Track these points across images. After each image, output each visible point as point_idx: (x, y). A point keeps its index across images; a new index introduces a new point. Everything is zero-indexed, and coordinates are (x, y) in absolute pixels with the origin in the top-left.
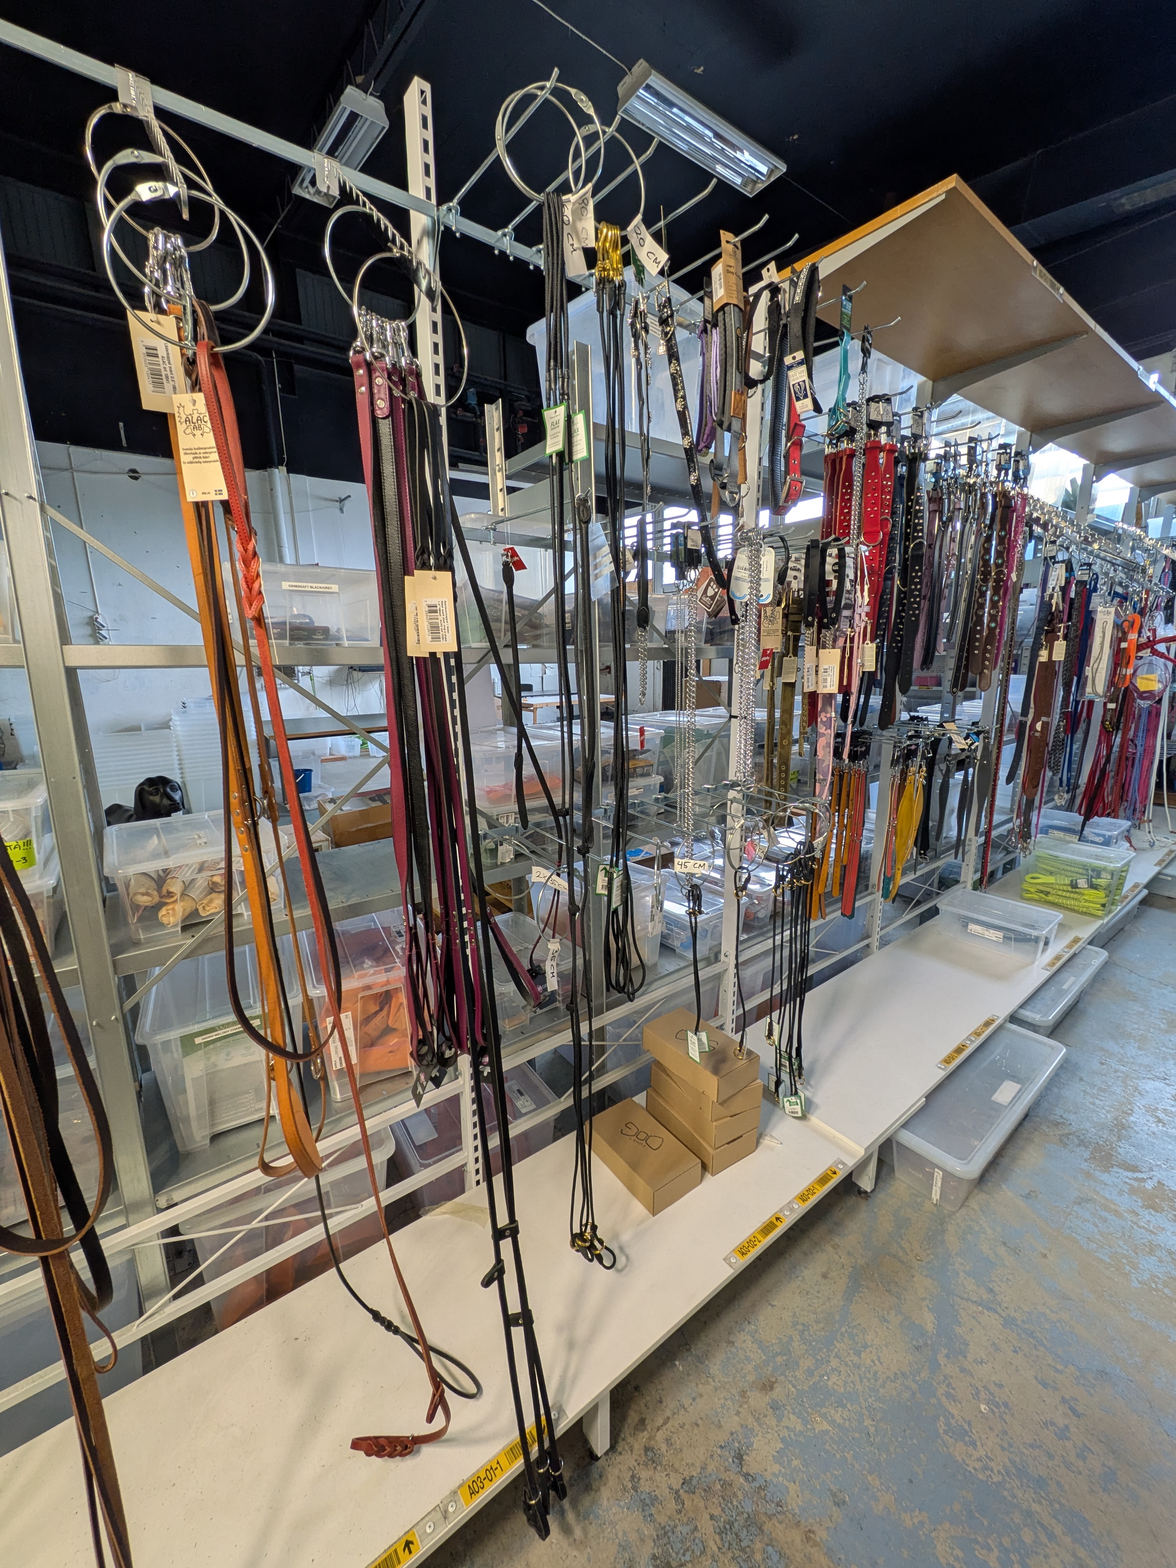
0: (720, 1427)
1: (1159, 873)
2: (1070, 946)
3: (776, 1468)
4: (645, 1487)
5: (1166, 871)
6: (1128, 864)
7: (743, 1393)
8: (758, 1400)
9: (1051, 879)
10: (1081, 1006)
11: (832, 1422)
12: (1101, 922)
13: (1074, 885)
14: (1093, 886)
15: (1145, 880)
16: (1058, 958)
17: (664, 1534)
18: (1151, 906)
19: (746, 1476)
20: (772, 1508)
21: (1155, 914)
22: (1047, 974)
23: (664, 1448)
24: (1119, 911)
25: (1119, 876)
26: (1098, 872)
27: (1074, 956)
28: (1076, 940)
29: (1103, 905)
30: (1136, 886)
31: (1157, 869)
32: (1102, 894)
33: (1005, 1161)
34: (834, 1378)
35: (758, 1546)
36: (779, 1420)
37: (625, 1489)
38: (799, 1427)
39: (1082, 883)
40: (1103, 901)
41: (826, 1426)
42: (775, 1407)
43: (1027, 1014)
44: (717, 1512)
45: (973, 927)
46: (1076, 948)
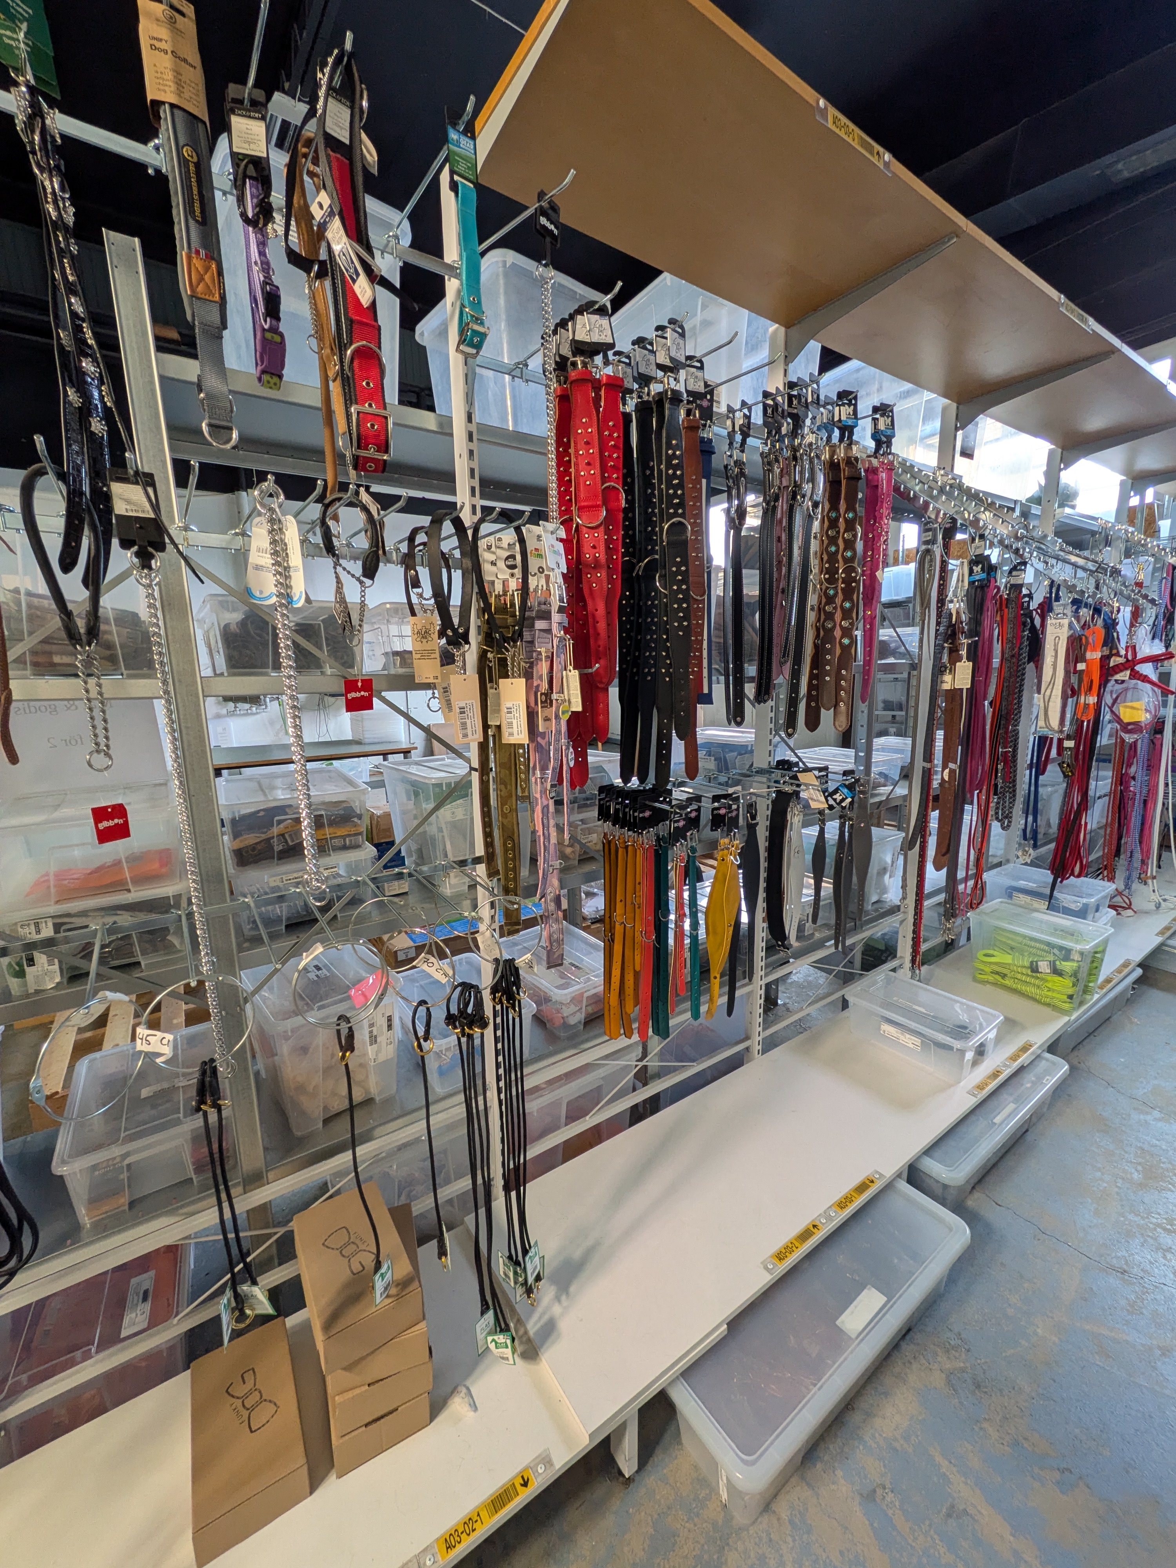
1: (1162, 944)
2: (1013, 1058)
5: (1171, 942)
6: (1106, 942)
9: (1007, 959)
10: (1029, 1137)
12: (1066, 1019)
13: (1034, 969)
14: (1057, 971)
15: (1138, 957)
16: (995, 1075)
21: (1155, 996)
22: (972, 1101)
24: (1096, 1000)
25: (1095, 959)
26: (1066, 953)
27: (1021, 1069)
28: (1025, 1049)
29: (1071, 997)
30: (1126, 965)
31: (1159, 940)
32: (1068, 982)
39: (1044, 967)
40: (1070, 991)
43: (932, 1165)
45: (886, 1029)
46: (1024, 1059)
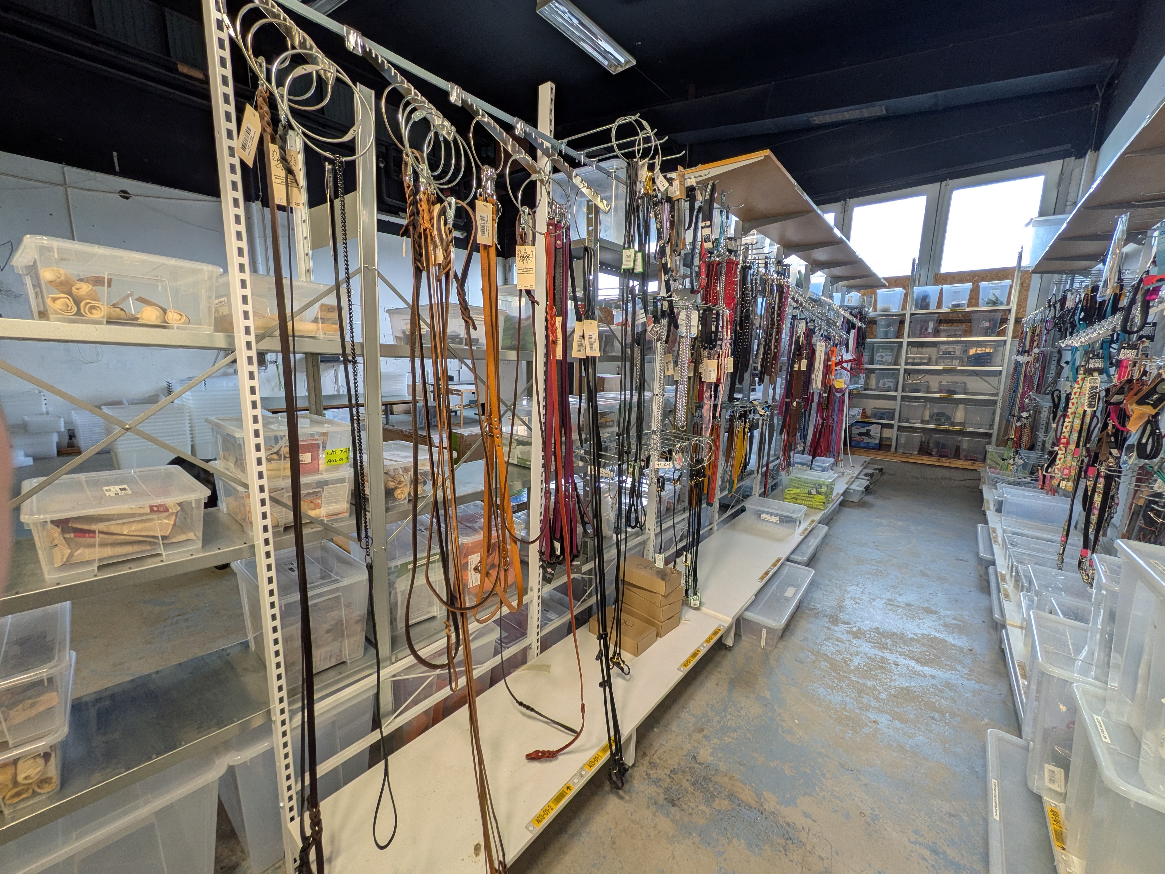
0: (682, 748)
1: (847, 488)
2: (810, 524)
3: (712, 758)
4: (654, 776)
5: (851, 487)
6: (834, 480)
7: (690, 735)
8: (697, 736)
9: (798, 491)
10: (817, 556)
11: (733, 738)
12: (823, 512)
13: (810, 493)
14: (819, 493)
15: (841, 492)
16: (806, 529)
17: (667, 790)
18: (844, 506)
19: (699, 764)
20: (713, 772)
21: (847, 510)
22: (802, 537)
23: (658, 761)
24: (831, 507)
25: (831, 487)
26: (821, 486)
27: (813, 529)
28: (813, 521)
29: (824, 504)
30: (838, 494)
31: (847, 486)
32: (823, 497)
33: (791, 627)
34: (730, 722)
35: (710, 785)
36: (709, 741)
37: (644, 779)
38: (719, 742)
39: (814, 492)
40: (824, 501)
41: (730, 740)
42: (706, 737)
43: (794, 557)
44: (689, 778)
45: (764, 516)
46: (813, 525)
